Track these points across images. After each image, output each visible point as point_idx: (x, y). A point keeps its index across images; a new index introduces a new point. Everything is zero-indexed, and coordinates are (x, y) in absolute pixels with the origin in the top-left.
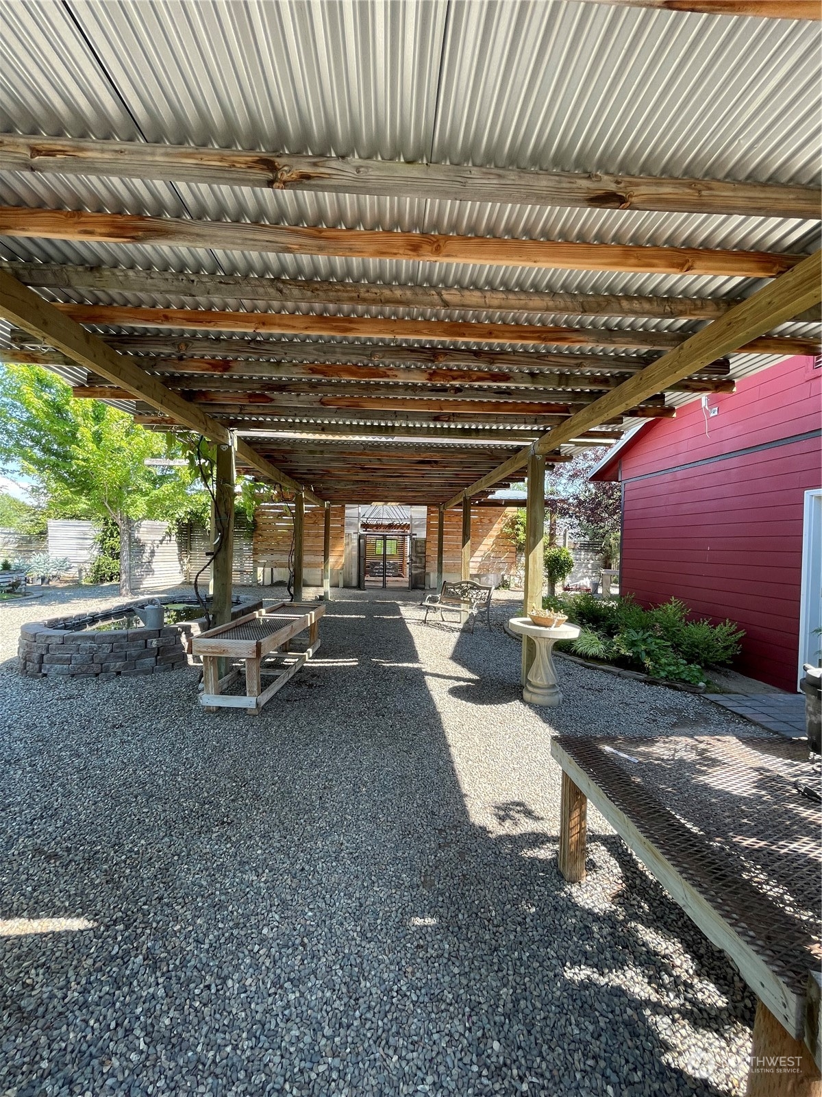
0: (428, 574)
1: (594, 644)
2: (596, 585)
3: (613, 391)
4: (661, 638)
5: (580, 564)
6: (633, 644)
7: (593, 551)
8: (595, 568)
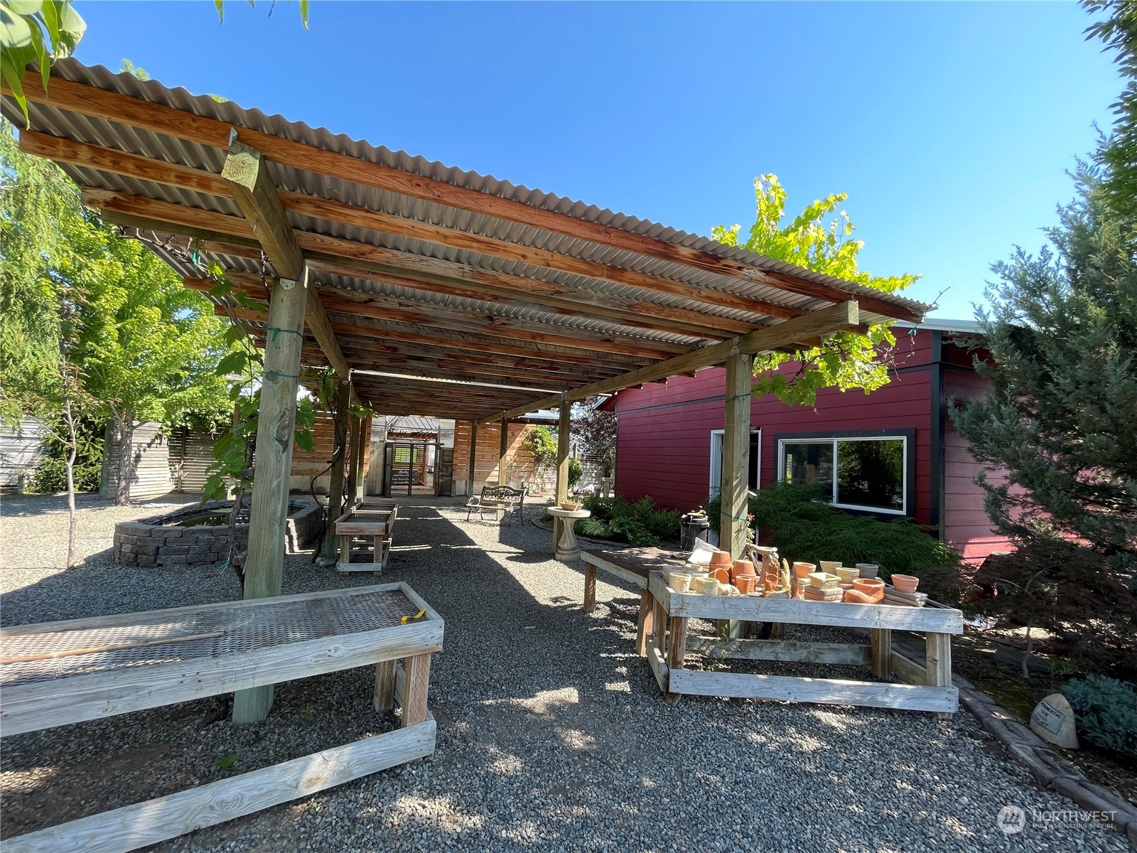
0: (455, 482)
1: (596, 528)
2: (598, 491)
3: (610, 379)
4: (638, 521)
5: (586, 473)
6: (621, 525)
7: (596, 462)
8: (598, 477)
